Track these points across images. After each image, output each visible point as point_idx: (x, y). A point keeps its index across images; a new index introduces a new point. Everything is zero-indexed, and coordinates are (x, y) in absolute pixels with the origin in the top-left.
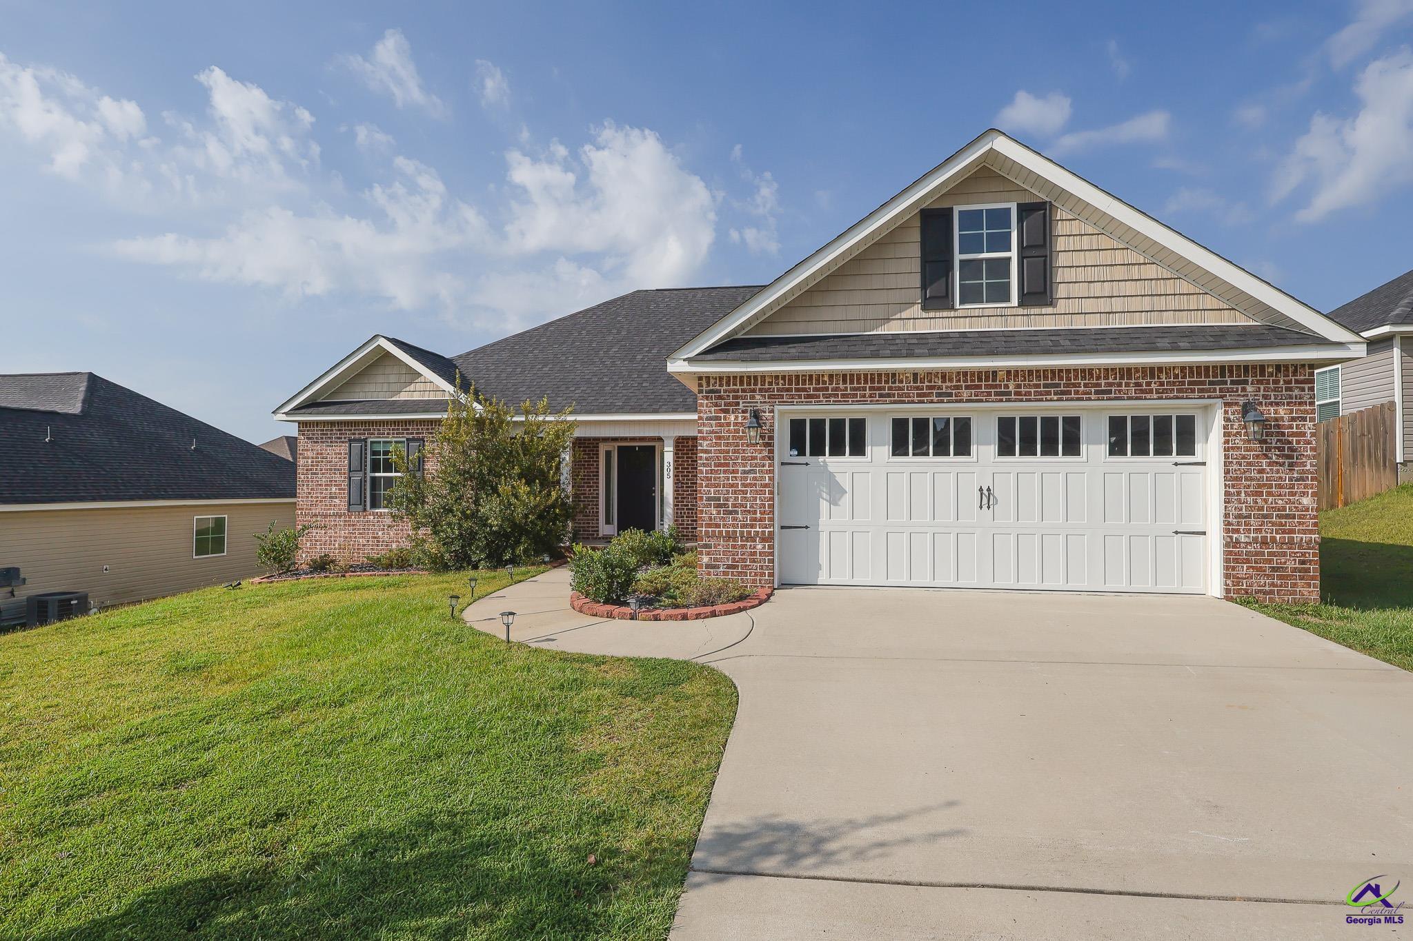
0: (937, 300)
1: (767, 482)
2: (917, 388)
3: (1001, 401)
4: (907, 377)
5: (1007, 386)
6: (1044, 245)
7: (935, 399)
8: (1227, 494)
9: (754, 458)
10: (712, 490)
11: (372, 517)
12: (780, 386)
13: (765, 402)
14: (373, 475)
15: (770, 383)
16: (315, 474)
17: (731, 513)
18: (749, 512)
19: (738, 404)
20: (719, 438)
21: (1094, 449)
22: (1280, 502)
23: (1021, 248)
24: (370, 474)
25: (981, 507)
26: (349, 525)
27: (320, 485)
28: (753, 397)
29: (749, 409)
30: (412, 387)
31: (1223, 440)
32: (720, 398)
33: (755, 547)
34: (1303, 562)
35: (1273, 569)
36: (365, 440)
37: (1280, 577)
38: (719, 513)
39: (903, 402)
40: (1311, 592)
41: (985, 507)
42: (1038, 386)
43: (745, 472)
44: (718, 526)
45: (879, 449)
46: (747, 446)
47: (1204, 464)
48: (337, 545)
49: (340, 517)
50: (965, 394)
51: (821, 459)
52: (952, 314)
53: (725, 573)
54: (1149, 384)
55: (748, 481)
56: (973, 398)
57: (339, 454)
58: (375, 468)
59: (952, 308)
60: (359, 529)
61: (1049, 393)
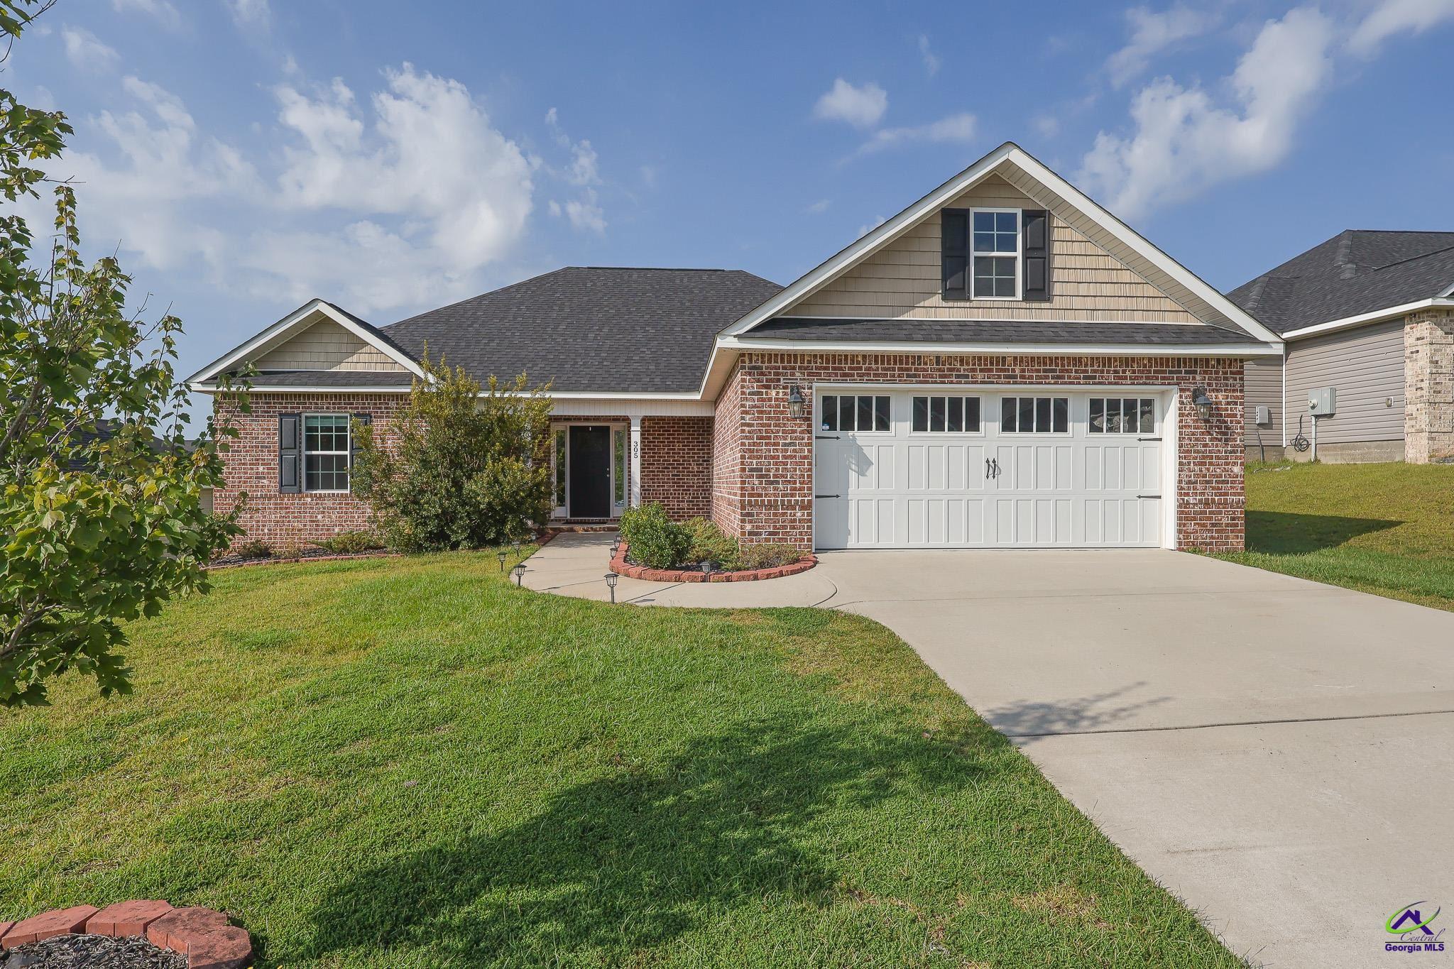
0: (956, 292)
1: (806, 453)
2: (939, 370)
3: (1009, 383)
4: (930, 360)
5: (1013, 370)
6: (1043, 249)
7: (954, 379)
8: (1181, 464)
9: (794, 432)
10: (754, 461)
11: (309, 499)
12: (818, 364)
13: (804, 379)
14: (309, 453)
15: (809, 362)
16: (237, 451)
17: (772, 483)
18: (789, 482)
19: (779, 380)
20: (761, 412)
21: (1078, 427)
22: (1218, 470)
23: (1026, 250)
24: (305, 453)
25: (988, 477)
26: (281, 508)
27: (244, 464)
28: (793, 374)
29: (789, 385)
30: (355, 358)
31: (1178, 419)
32: (762, 374)
33: (795, 515)
34: (1233, 519)
35: (1213, 525)
36: (299, 415)
37: (1217, 531)
38: (761, 483)
39: (927, 382)
40: (1238, 542)
41: (991, 477)
42: (1038, 371)
43: (785, 445)
44: (760, 495)
45: (902, 426)
46: (788, 420)
47: (1161, 440)
48: (266, 531)
49: (270, 499)
50: (980, 376)
51: (850, 433)
52: (968, 304)
53: (767, 540)
54: (1124, 372)
55: (789, 453)
56: (986, 380)
57: (267, 429)
58: (311, 444)
59: (968, 300)
60: (293, 513)
61: (1047, 377)
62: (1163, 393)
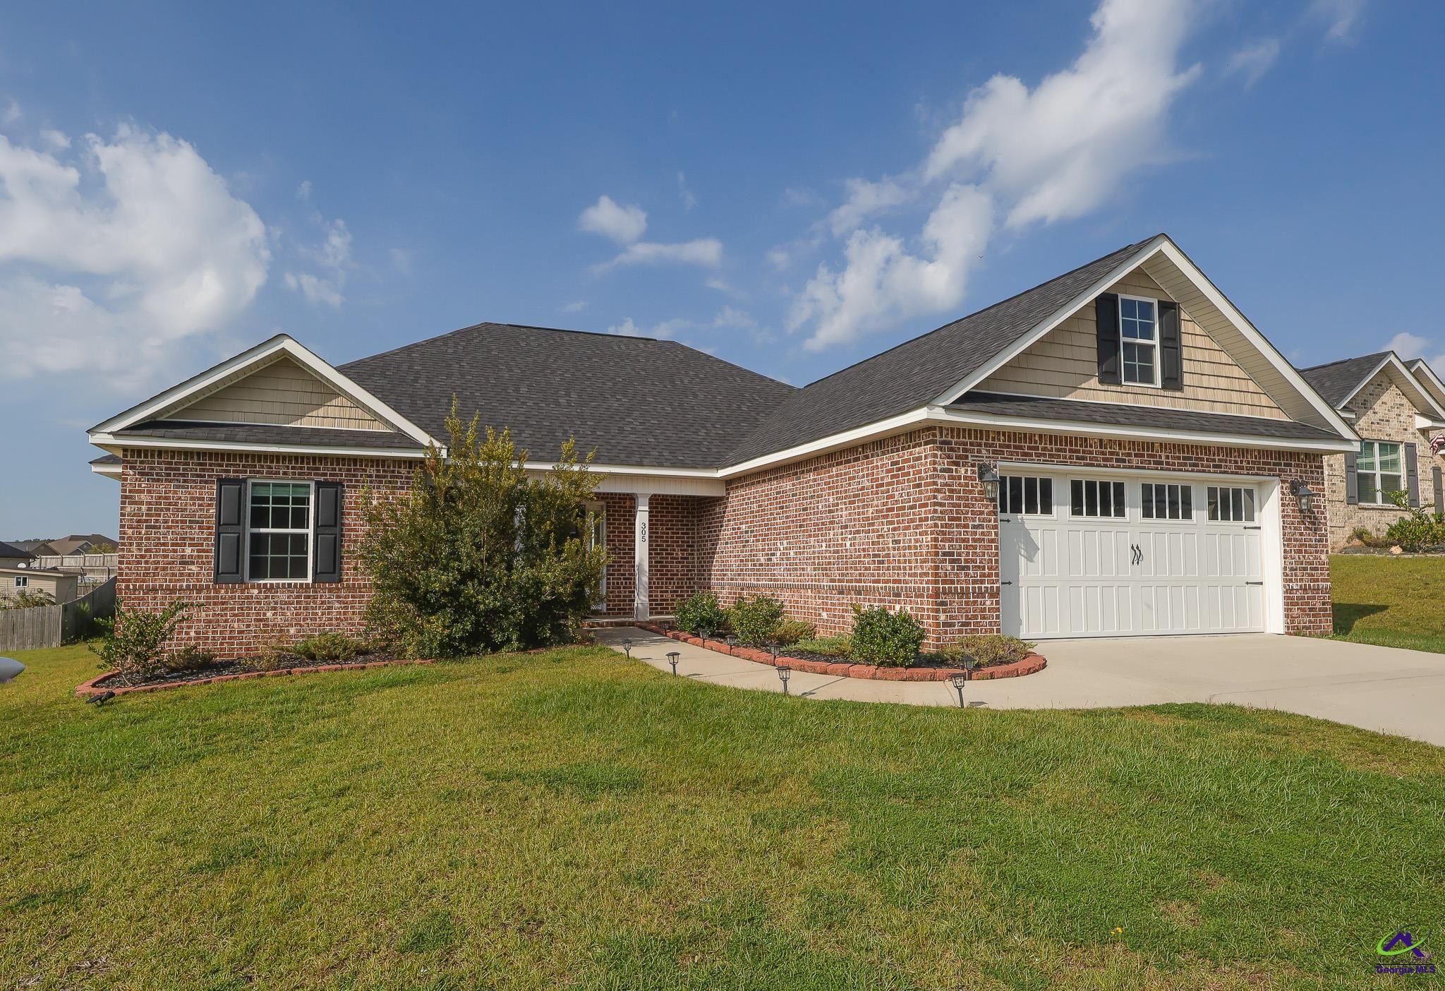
0: (1109, 377)
1: (993, 537)
2: (1103, 453)
3: (1157, 469)
4: (1095, 442)
5: (1160, 457)
6: (1174, 339)
7: (1115, 464)
8: (1285, 551)
9: (982, 513)
10: (947, 544)
11: (256, 591)
12: (1001, 442)
13: (989, 457)
14: (256, 530)
15: (993, 439)
16: (154, 527)
17: (963, 568)
18: (979, 567)
19: (967, 457)
20: (952, 491)
21: (1200, 515)
22: (1311, 558)
23: (1162, 339)
24: (250, 530)
25: (1133, 563)
26: (215, 604)
27: (164, 544)
28: (979, 451)
29: (977, 463)
30: (321, 412)
31: (1281, 508)
32: (952, 450)
33: (984, 604)
34: (1324, 604)
35: (1311, 610)
36: (244, 481)
37: (1314, 616)
38: (953, 568)
39: (1092, 465)
40: (1328, 625)
41: (1135, 562)
42: (1179, 458)
43: (974, 527)
44: (952, 582)
45: (1062, 509)
46: (976, 500)
47: (1259, 528)
48: (192, 634)
49: (200, 591)
50: (1135, 461)
51: (1019, 516)
52: (1119, 389)
53: (960, 632)
54: (1241, 462)
55: (977, 536)
56: (1140, 465)
57: (199, 499)
58: (259, 518)
59: (1120, 384)
60: (233, 609)
61: (1185, 465)
62: (1260, 484)
